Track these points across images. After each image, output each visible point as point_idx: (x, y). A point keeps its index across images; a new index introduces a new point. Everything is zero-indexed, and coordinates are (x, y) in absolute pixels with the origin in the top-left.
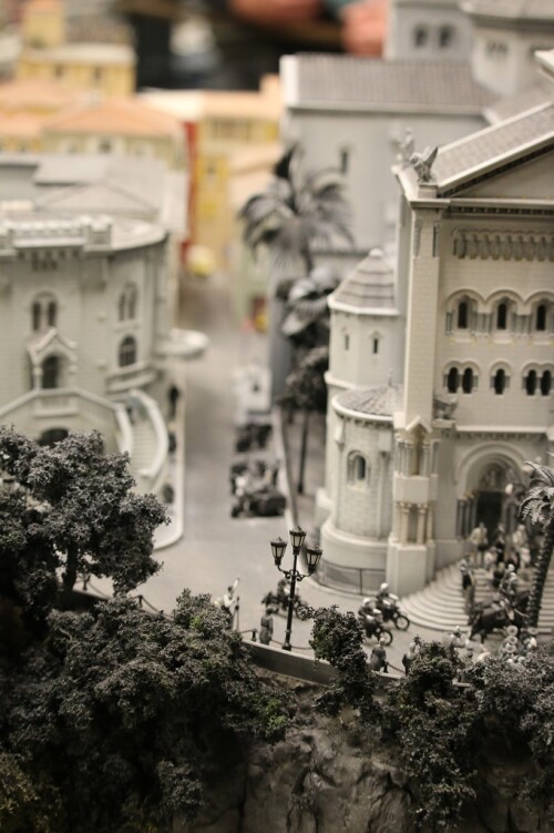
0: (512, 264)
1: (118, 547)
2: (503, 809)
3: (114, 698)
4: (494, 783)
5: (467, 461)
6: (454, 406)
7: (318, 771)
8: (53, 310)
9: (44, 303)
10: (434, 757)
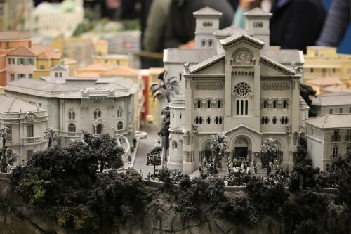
0: (211, 91)
1: (113, 159)
2: (204, 214)
3: (110, 189)
4: (201, 208)
5: (201, 141)
6: (197, 127)
7: (160, 208)
8: (100, 113)
9: (97, 111)
10: (186, 200)
